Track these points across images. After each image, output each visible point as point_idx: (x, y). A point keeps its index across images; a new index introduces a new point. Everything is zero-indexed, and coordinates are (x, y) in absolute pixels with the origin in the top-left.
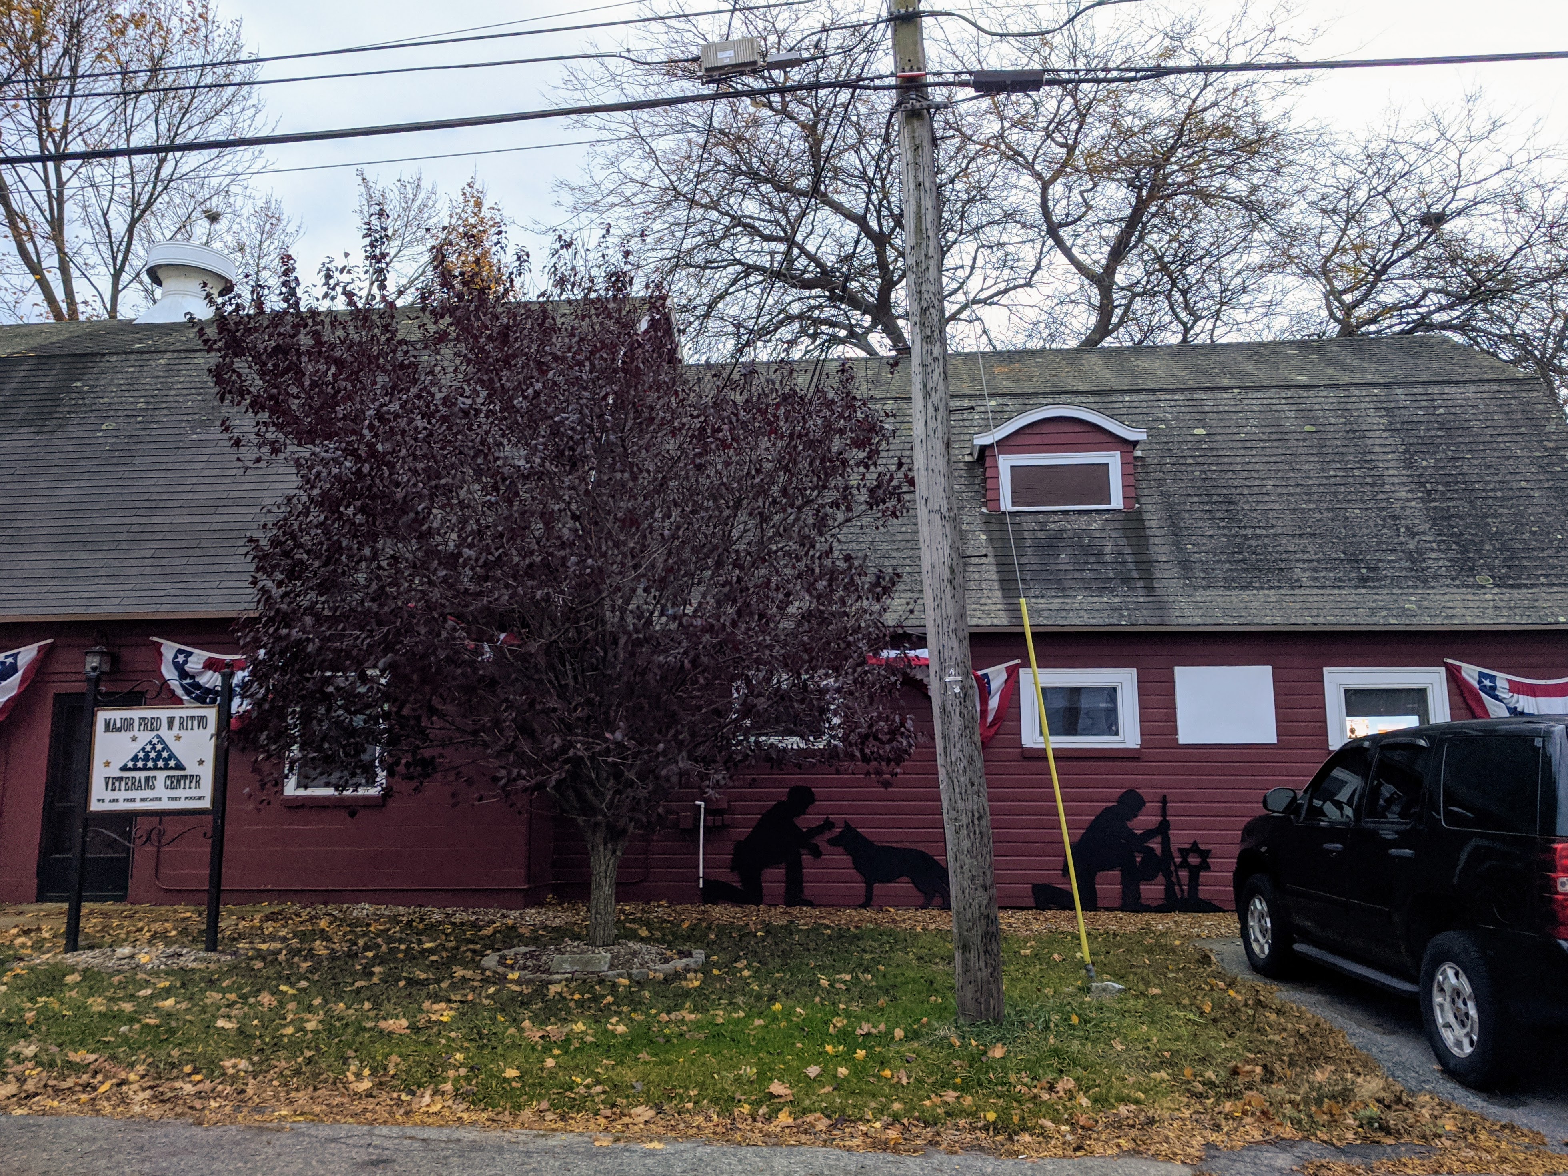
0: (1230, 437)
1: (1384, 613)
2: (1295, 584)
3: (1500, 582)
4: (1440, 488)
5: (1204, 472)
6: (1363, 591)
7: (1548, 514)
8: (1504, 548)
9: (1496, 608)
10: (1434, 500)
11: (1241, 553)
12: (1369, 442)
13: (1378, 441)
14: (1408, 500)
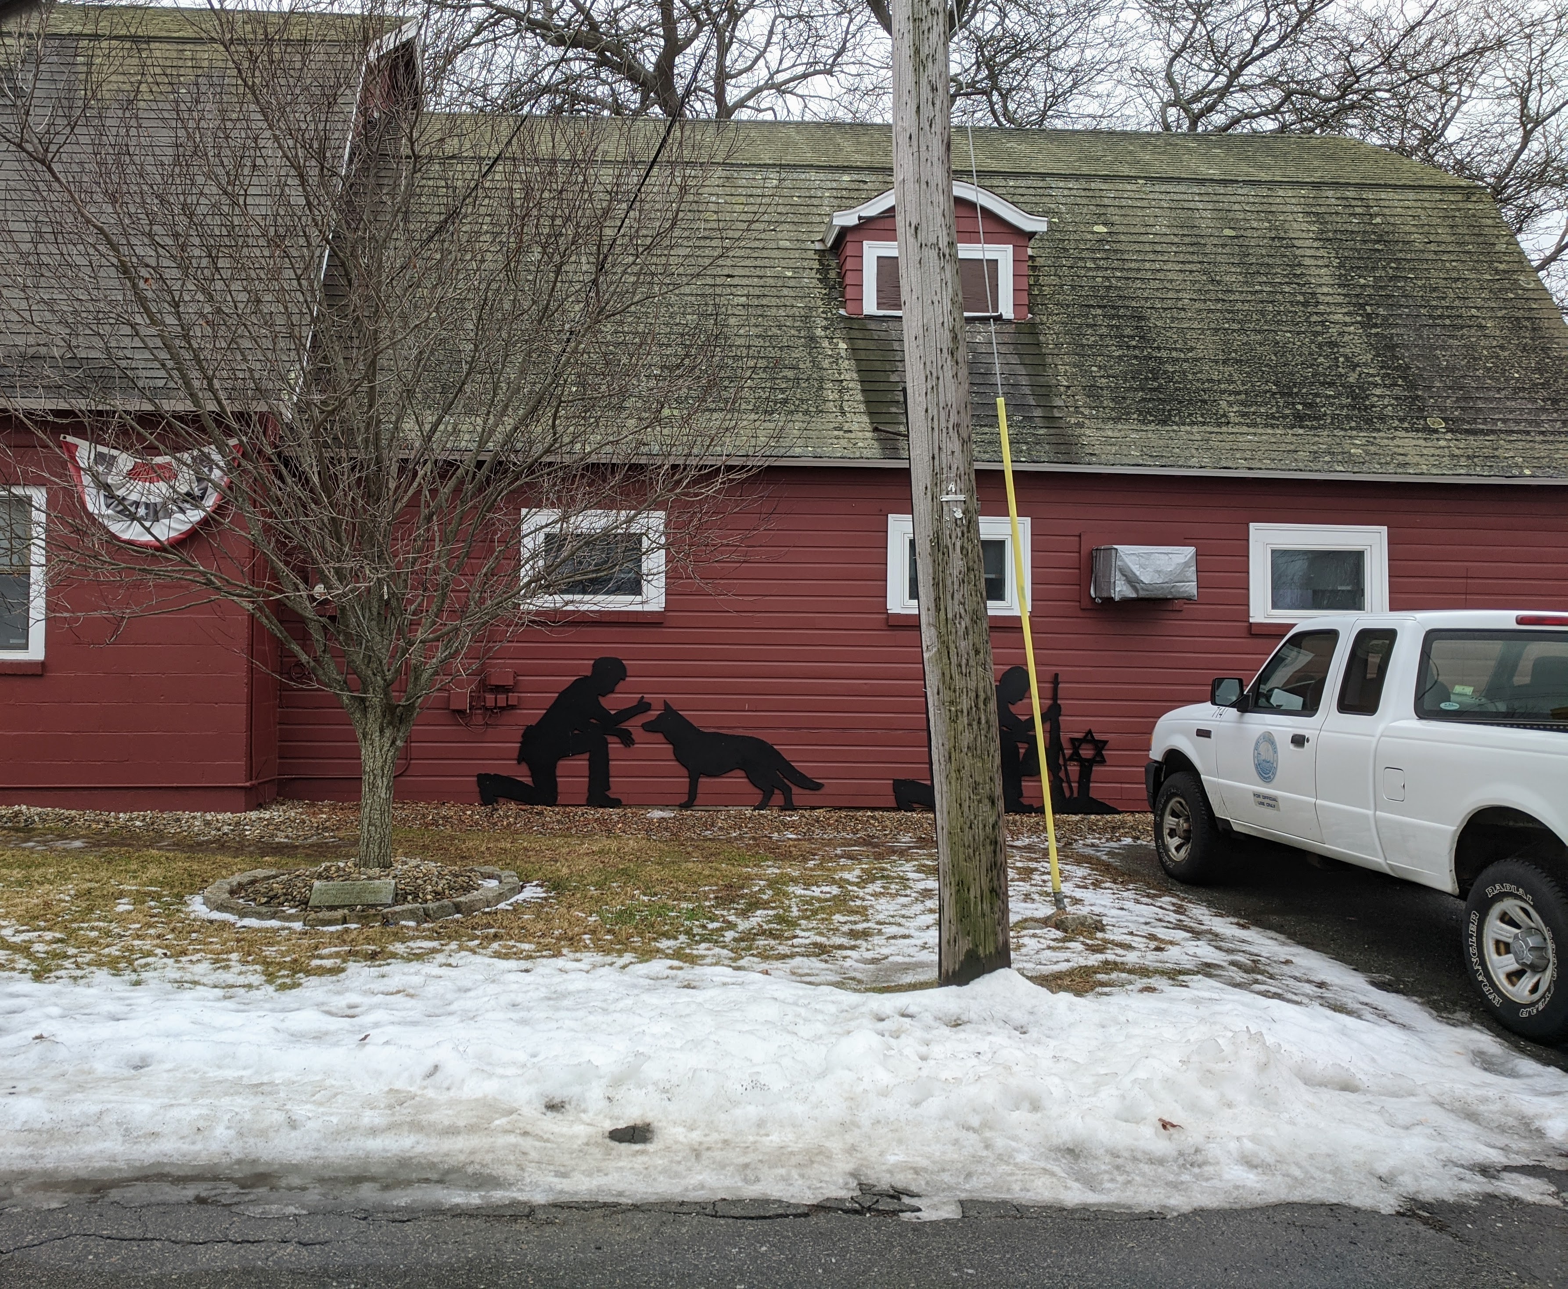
0: (1135, 238)
1: (1327, 459)
2: (1222, 421)
3: (1454, 427)
4: (1381, 311)
5: (1107, 278)
6: (1301, 431)
7: (1502, 347)
8: (1457, 386)
9: (1452, 456)
10: (1375, 326)
11: (1155, 379)
12: (1298, 252)
13: (1309, 252)
14: (1346, 324)
